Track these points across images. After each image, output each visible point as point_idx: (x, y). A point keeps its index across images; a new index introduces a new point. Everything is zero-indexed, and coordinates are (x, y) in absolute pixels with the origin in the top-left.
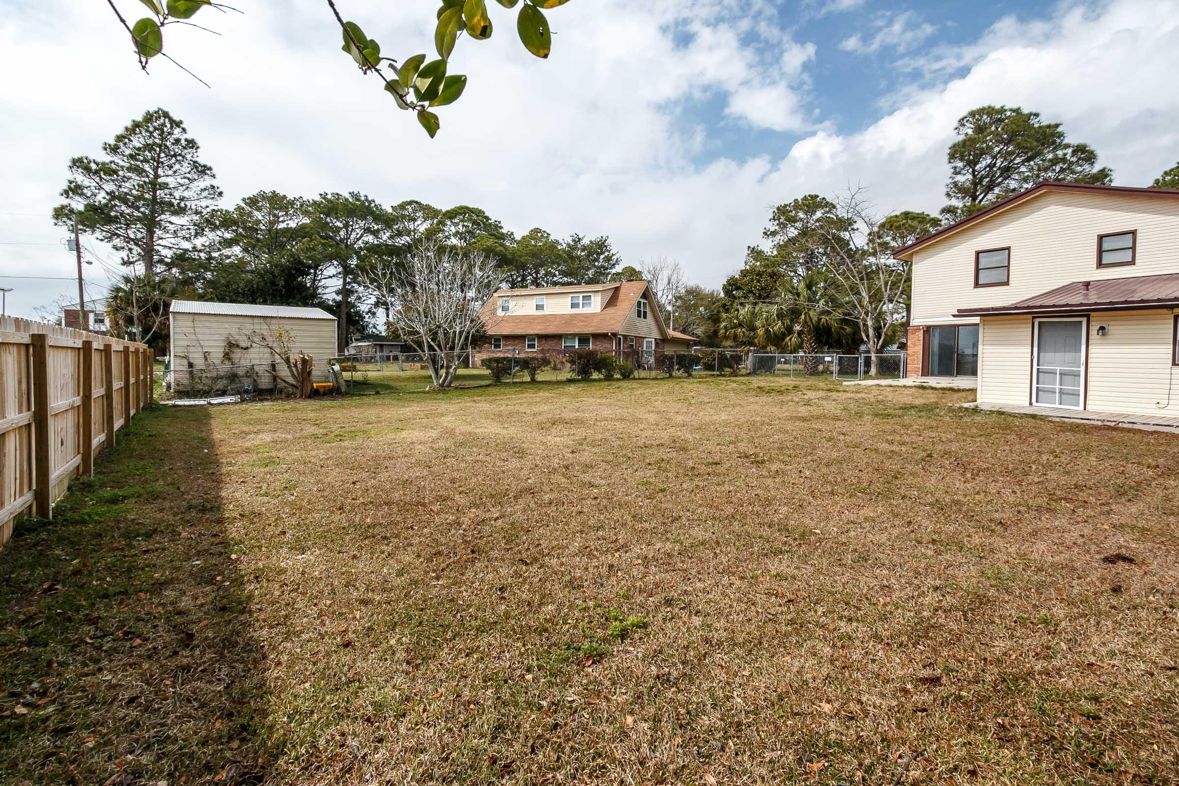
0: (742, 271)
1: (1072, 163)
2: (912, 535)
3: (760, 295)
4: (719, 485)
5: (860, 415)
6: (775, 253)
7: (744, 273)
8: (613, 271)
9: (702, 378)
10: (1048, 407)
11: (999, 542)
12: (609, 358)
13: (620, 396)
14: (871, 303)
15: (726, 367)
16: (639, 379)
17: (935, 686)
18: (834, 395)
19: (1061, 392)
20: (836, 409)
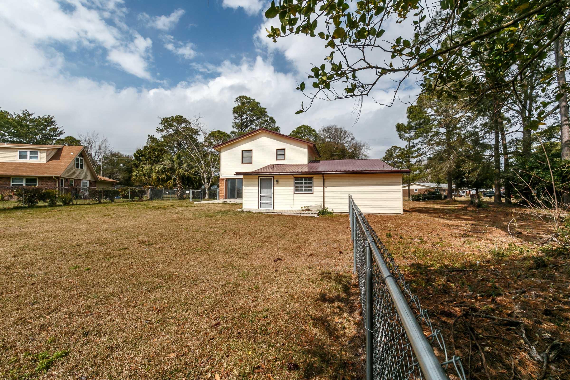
0: (145, 147)
1: (269, 123)
2: (216, 266)
3: (155, 160)
4: (125, 260)
5: (200, 217)
6: (163, 140)
7: (146, 148)
8: (58, 138)
9: (121, 202)
10: (264, 209)
11: (245, 262)
12: (53, 192)
13: (61, 216)
14: (205, 168)
15: (135, 196)
16: (77, 205)
17: (218, 327)
18: (190, 208)
19: (267, 204)
20: (190, 215)
